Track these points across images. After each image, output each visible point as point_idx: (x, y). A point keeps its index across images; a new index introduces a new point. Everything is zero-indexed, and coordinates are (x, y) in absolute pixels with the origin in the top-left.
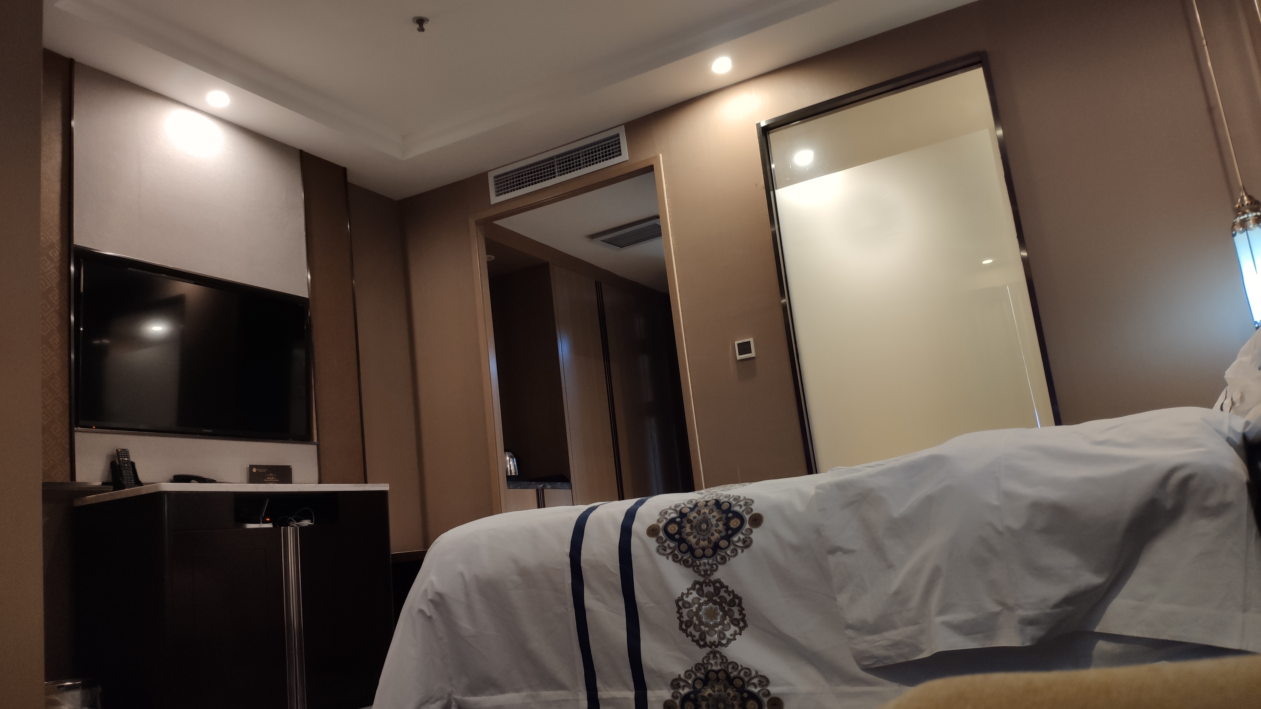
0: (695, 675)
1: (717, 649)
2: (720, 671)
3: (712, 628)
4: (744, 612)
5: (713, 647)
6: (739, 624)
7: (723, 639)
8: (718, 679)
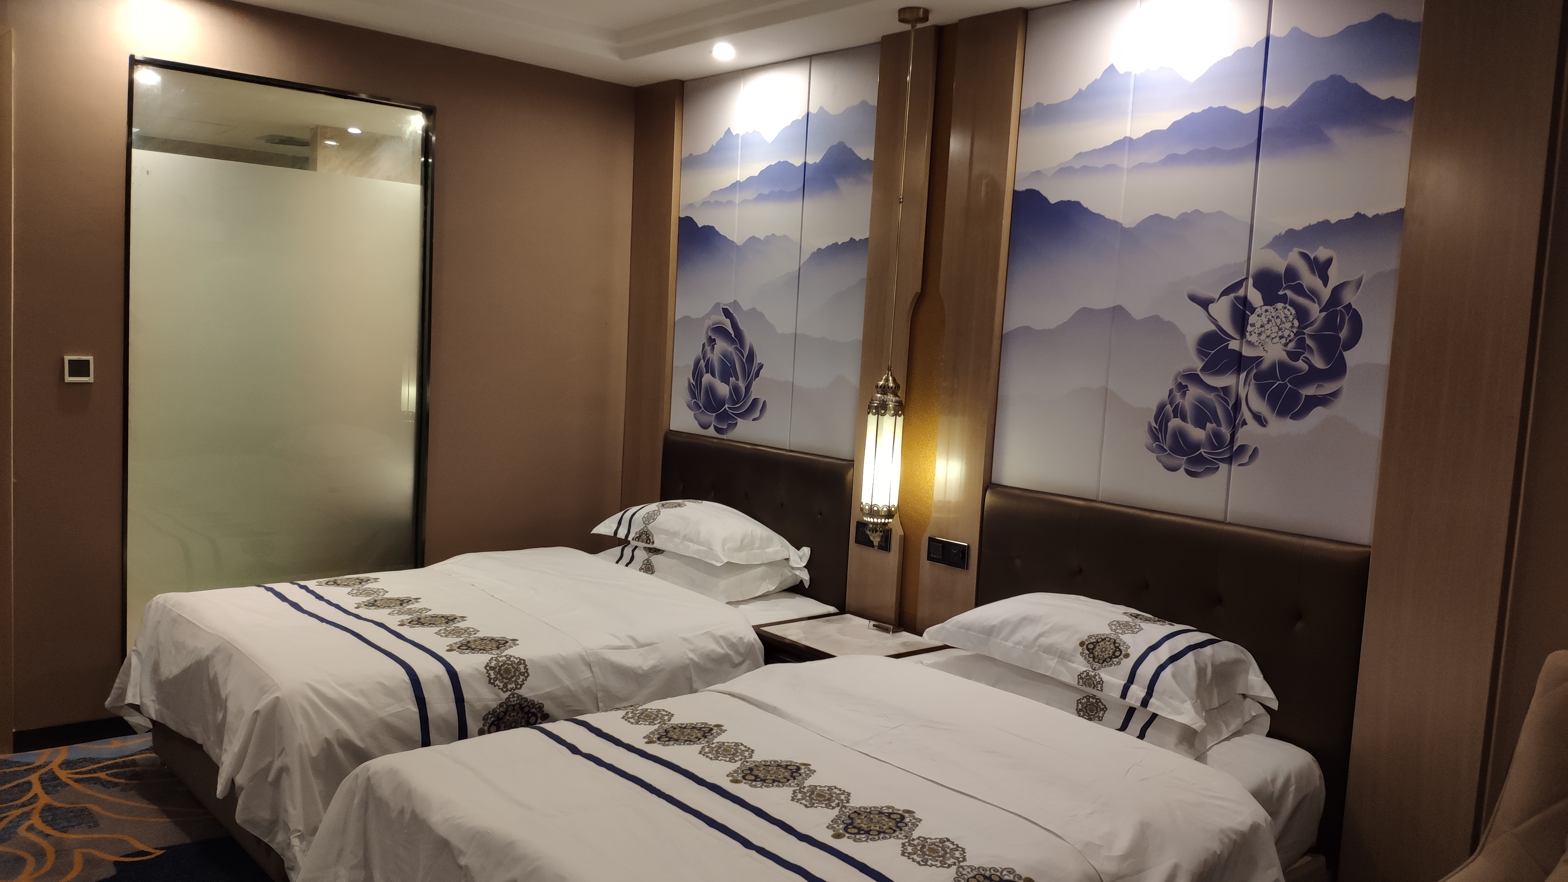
0: (500, 710)
1: (515, 692)
2: (515, 704)
3: (510, 679)
4: (527, 667)
5: (513, 690)
6: (524, 674)
7: (518, 685)
8: (514, 709)
